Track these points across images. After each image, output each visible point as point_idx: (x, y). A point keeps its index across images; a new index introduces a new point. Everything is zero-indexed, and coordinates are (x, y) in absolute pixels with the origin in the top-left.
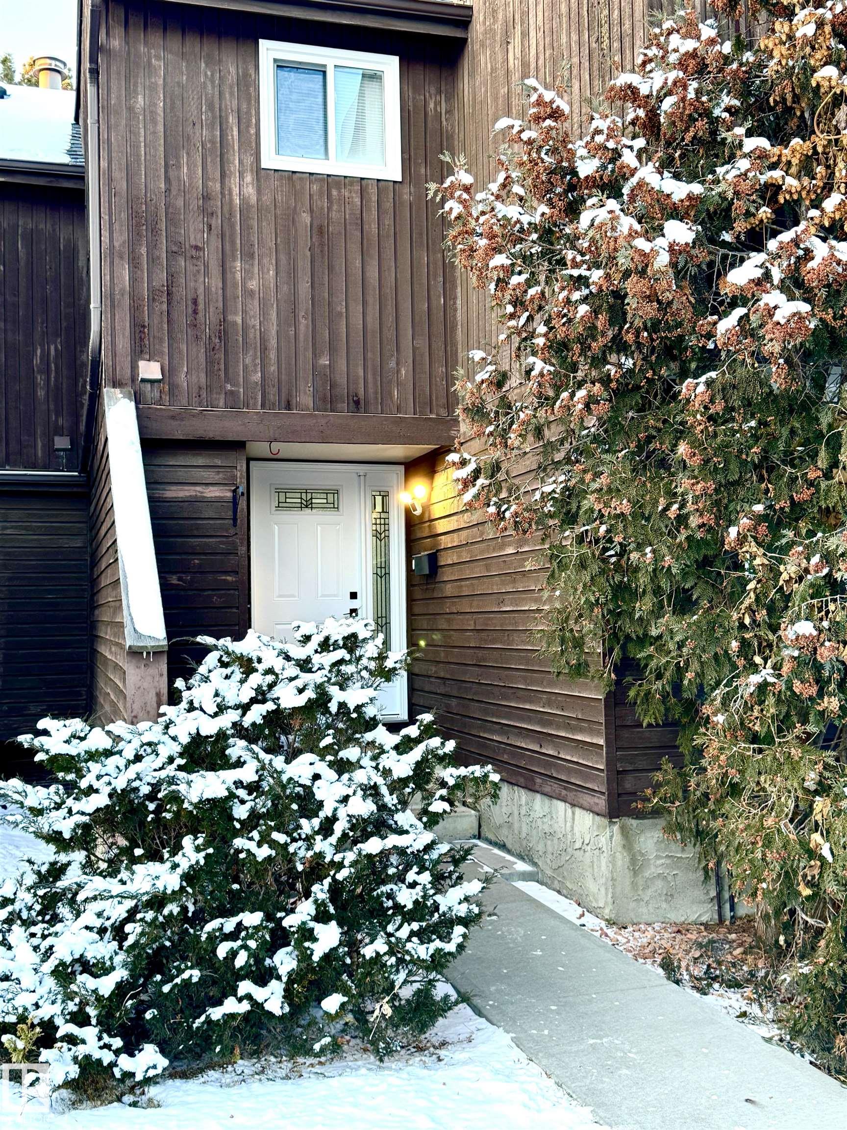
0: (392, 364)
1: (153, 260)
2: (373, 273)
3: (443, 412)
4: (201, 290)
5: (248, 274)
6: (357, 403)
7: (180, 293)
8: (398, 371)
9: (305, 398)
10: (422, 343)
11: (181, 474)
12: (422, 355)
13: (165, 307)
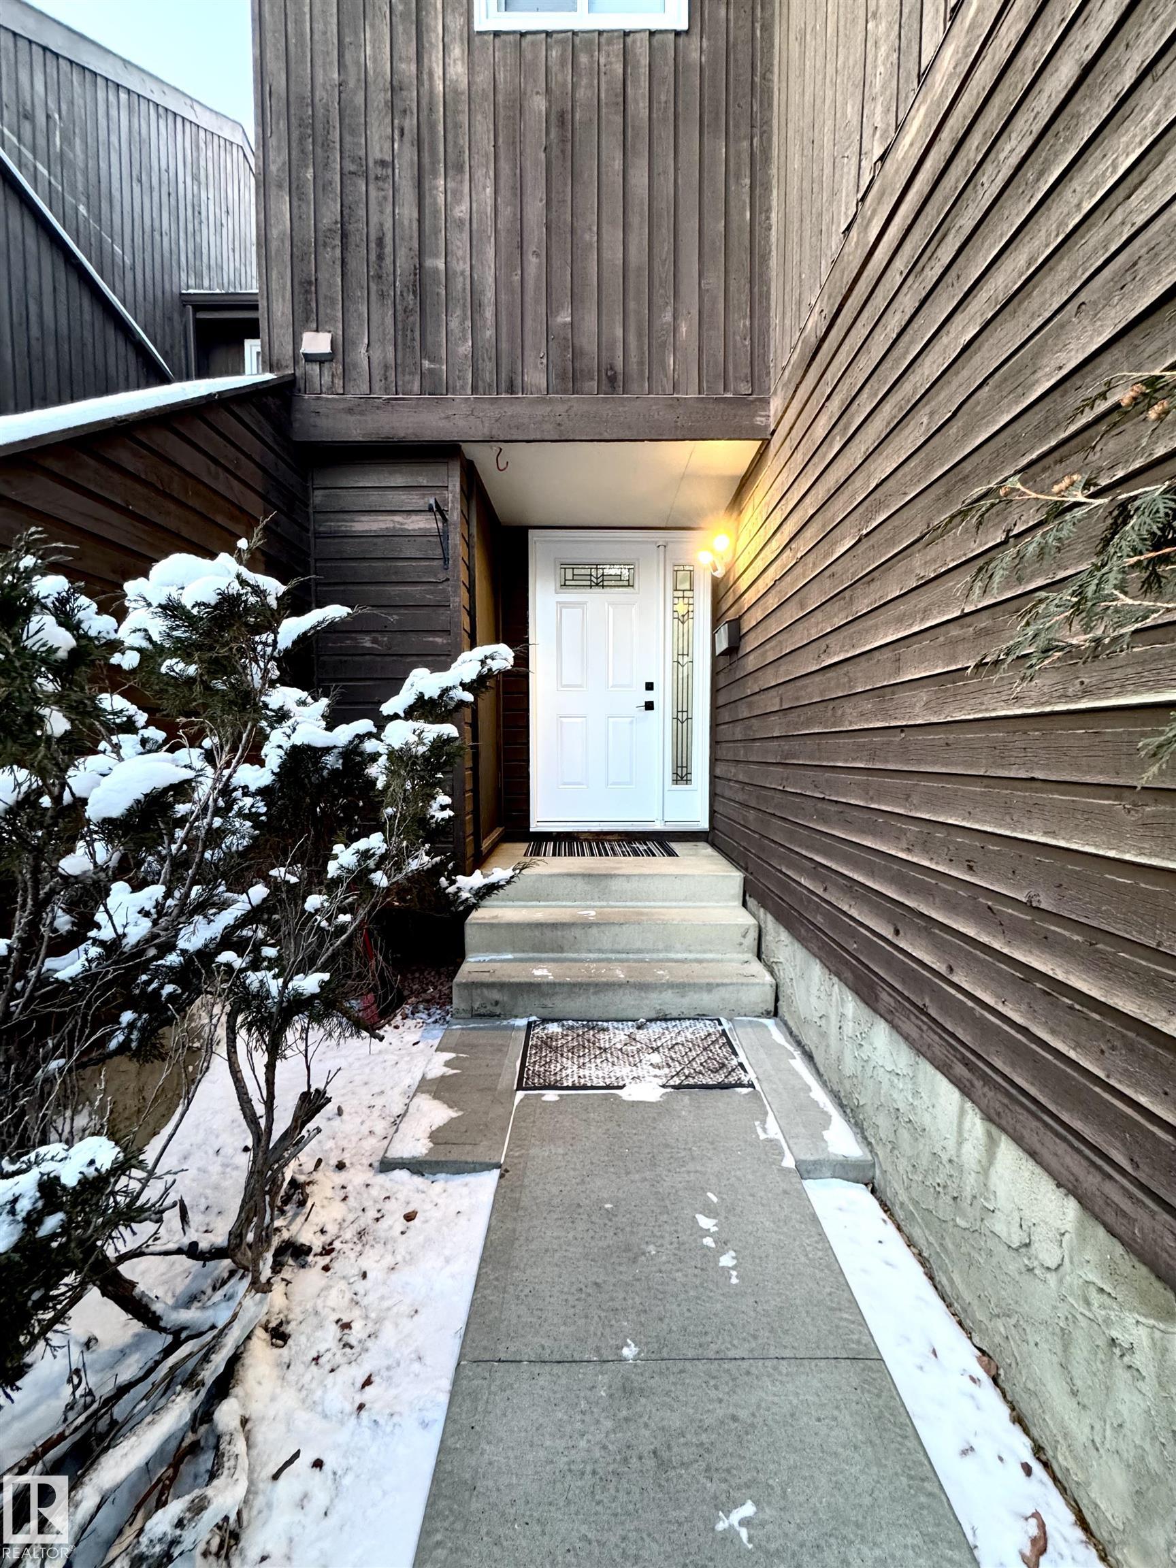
0: (668, 317)
1: (322, 186)
2: (639, 178)
3: (745, 388)
4: (388, 225)
5: (453, 197)
6: (612, 380)
7: (357, 228)
8: (675, 330)
9: (536, 377)
10: (715, 280)
11: (374, 499)
12: (714, 301)
13: (338, 252)
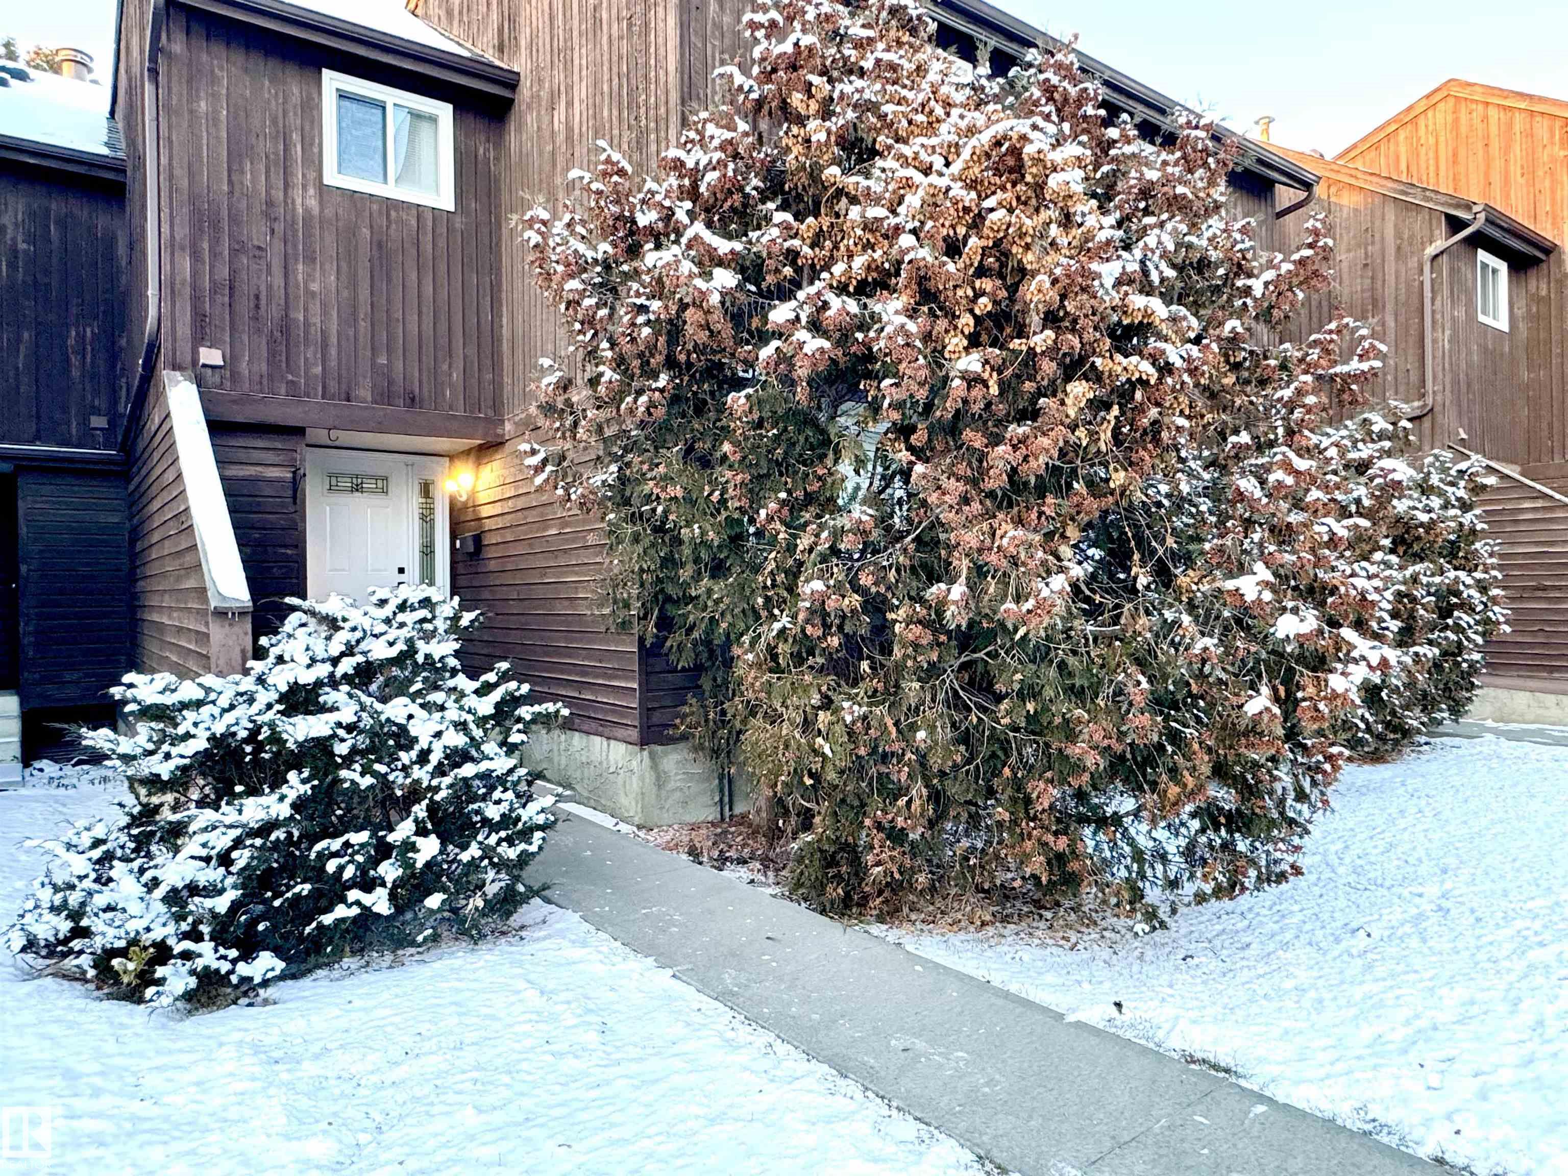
0: (445, 367)
1: (215, 255)
2: (429, 290)
3: (490, 413)
4: (263, 288)
5: (309, 277)
6: (413, 400)
7: (243, 288)
8: (450, 375)
9: (364, 392)
10: (472, 351)
11: (242, 455)
12: (472, 362)
13: (227, 299)
